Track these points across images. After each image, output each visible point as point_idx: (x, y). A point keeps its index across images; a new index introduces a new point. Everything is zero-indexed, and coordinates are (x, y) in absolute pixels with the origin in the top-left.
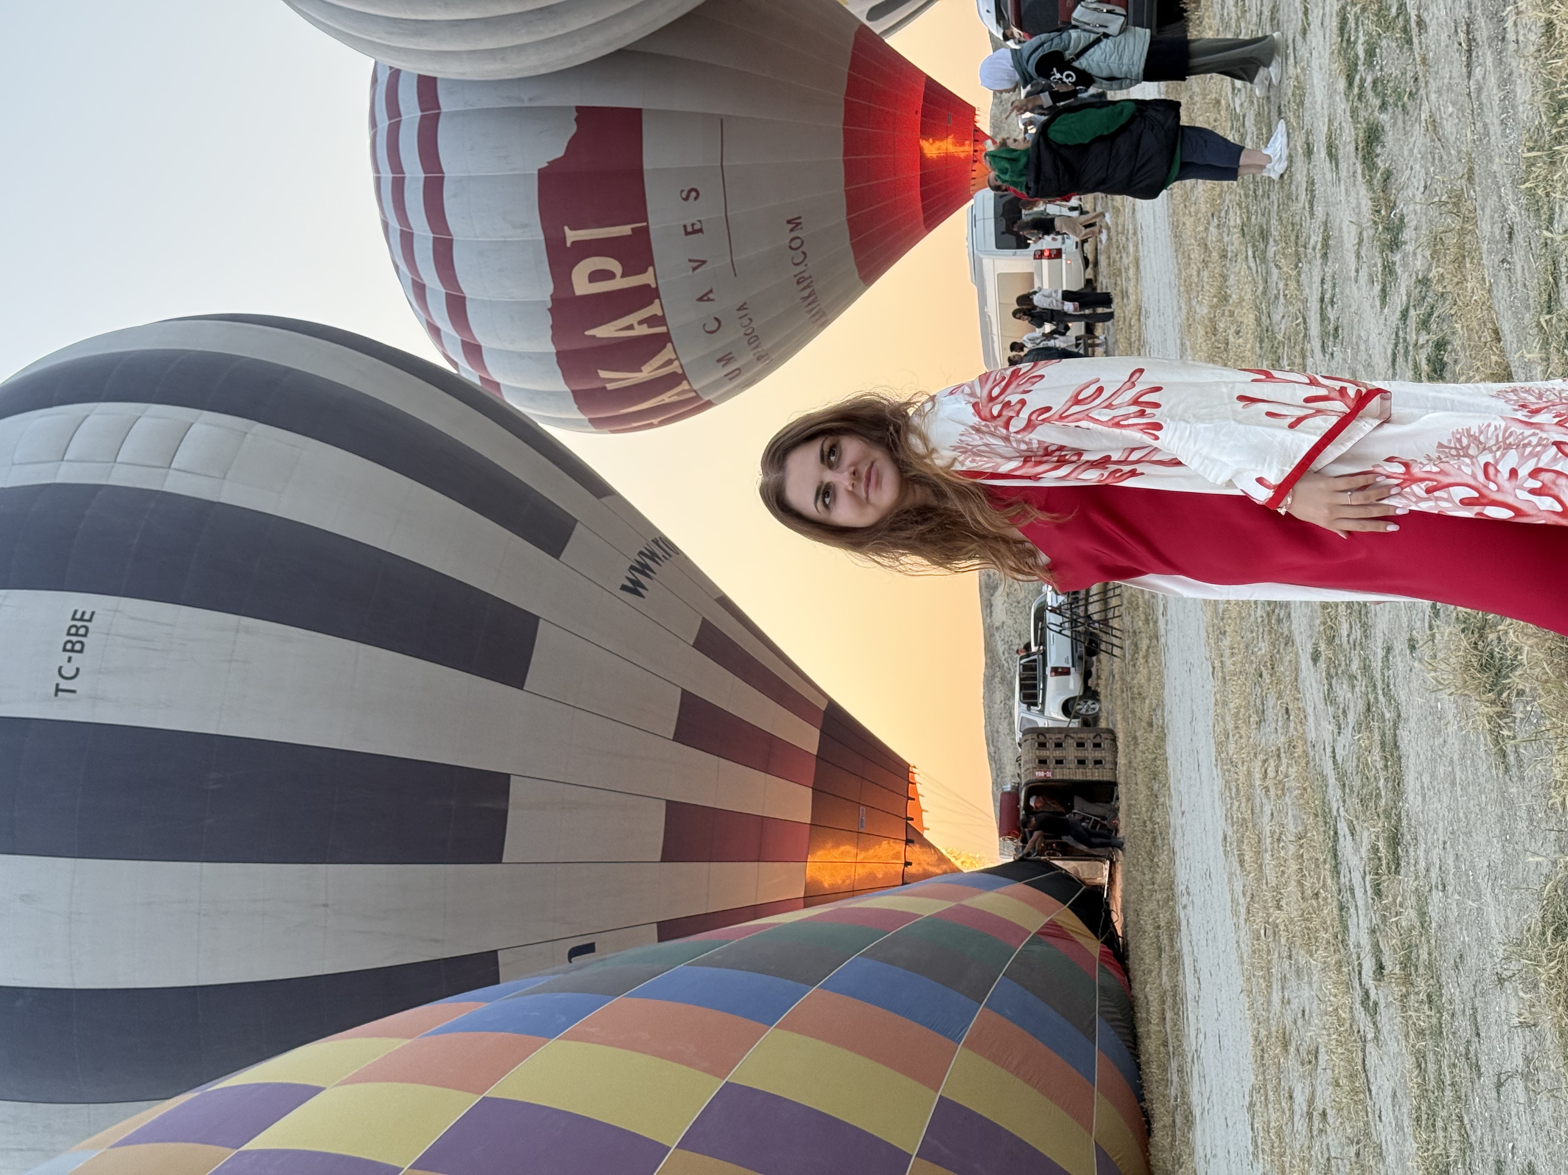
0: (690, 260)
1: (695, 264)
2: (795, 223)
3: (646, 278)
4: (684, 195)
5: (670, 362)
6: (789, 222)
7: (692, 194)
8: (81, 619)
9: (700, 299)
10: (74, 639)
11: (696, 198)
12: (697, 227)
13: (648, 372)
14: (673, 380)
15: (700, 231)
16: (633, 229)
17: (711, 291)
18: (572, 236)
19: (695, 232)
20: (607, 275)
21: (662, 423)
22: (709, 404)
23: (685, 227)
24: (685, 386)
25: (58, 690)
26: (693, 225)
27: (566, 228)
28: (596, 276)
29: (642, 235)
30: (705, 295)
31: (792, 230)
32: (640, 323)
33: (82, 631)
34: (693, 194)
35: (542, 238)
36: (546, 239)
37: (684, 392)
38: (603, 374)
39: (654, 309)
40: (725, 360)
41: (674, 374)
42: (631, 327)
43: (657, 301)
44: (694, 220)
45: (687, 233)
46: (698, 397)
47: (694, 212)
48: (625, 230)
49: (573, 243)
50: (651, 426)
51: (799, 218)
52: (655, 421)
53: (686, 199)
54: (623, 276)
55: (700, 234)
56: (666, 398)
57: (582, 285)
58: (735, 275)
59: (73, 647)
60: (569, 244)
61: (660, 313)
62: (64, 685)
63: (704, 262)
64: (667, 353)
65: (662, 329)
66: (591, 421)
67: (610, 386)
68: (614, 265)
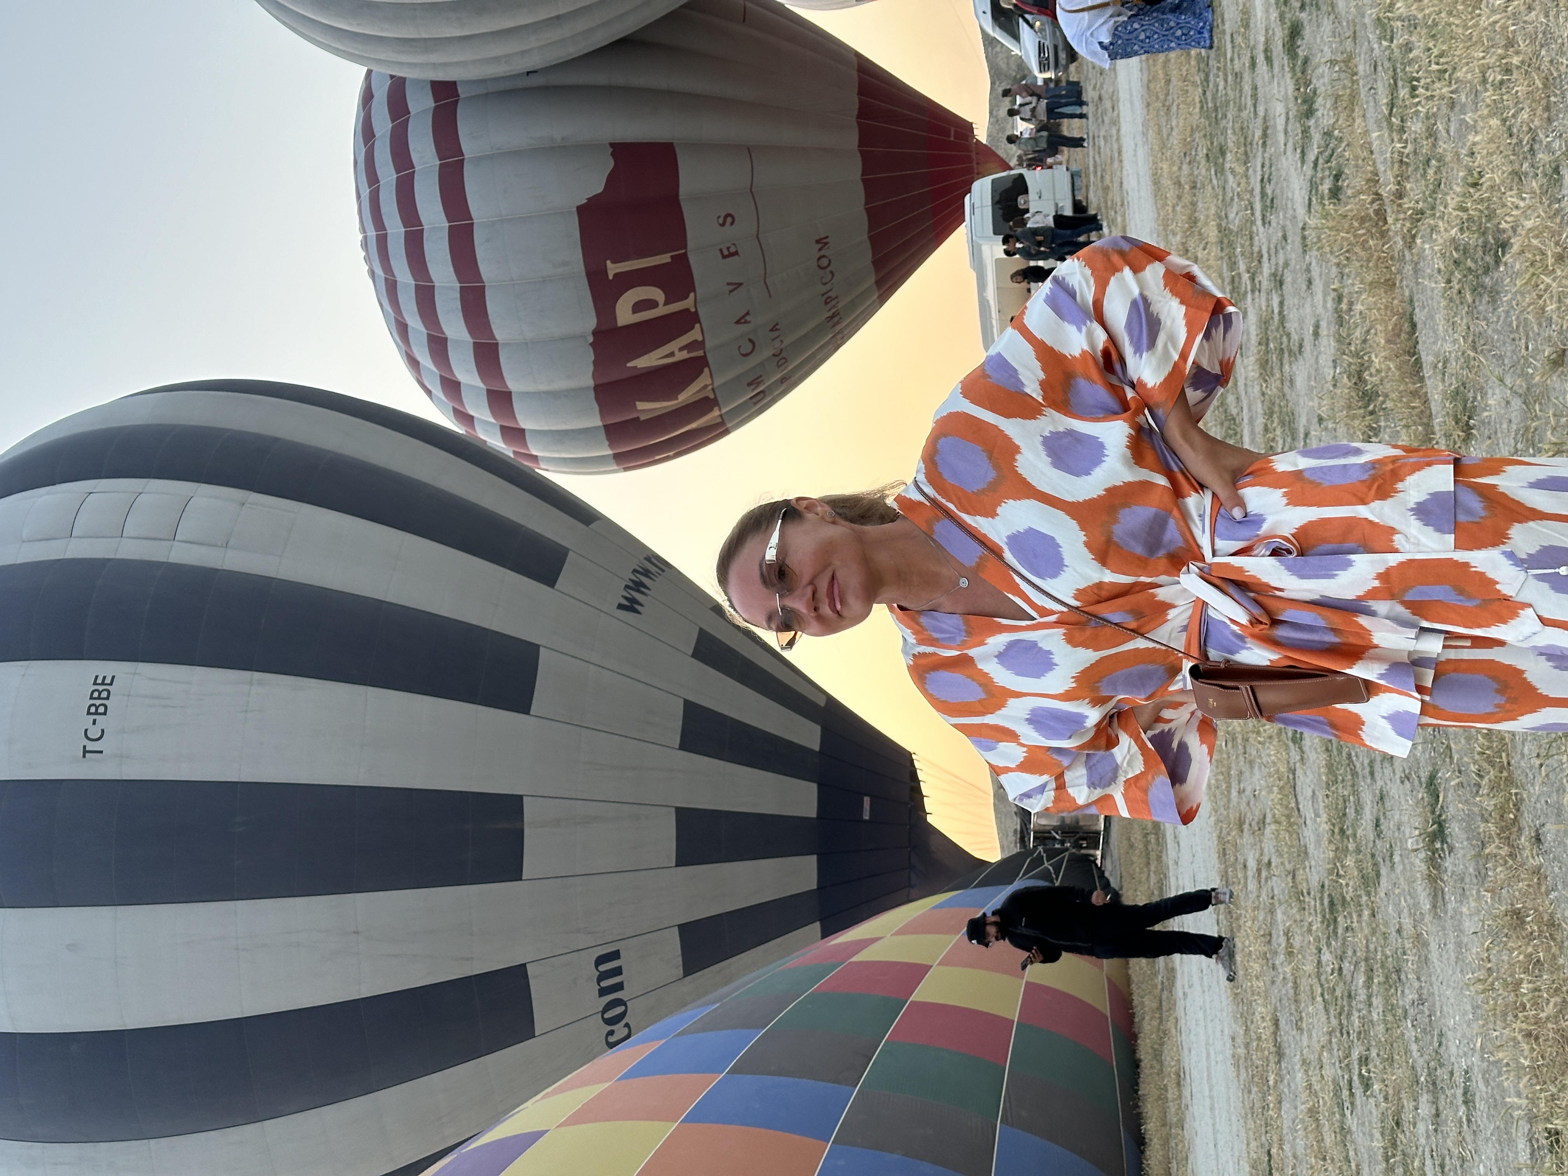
0: (728, 284)
1: (731, 287)
2: (822, 242)
3: (687, 303)
4: (721, 221)
6: (818, 242)
9: (738, 322)
11: (732, 223)
12: (733, 250)
13: (682, 400)
15: (736, 253)
16: (672, 257)
17: (748, 314)
18: (613, 269)
19: (731, 255)
20: (651, 304)
23: (721, 251)
24: (715, 412)
26: (728, 248)
27: (608, 262)
28: (639, 305)
29: (682, 263)
30: (743, 317)
31: (820, 250)
32: (681, 349)
34: (729, 220)
35: (585, 274)
36: (590, 276)
37: (714, 418)
39: (694, 335)
40: (755, 382)
41: (706, 399)
42: (672, 354)
43: (697, 326)
44: (729, 245)
45: (724, 257)
47: (730, 237)
48: (665, 258)
49: (615, 275)
51: (827, 237)
53: (723, 225)
54: (665, 304)
55: (736, 257)
57: (626, 316)
58: (770, 296)
60: (611, 277)
61: (700, 339)
63: (740, 284)
65: (700, 353)
67: (643, 417)
68: (656, 294)
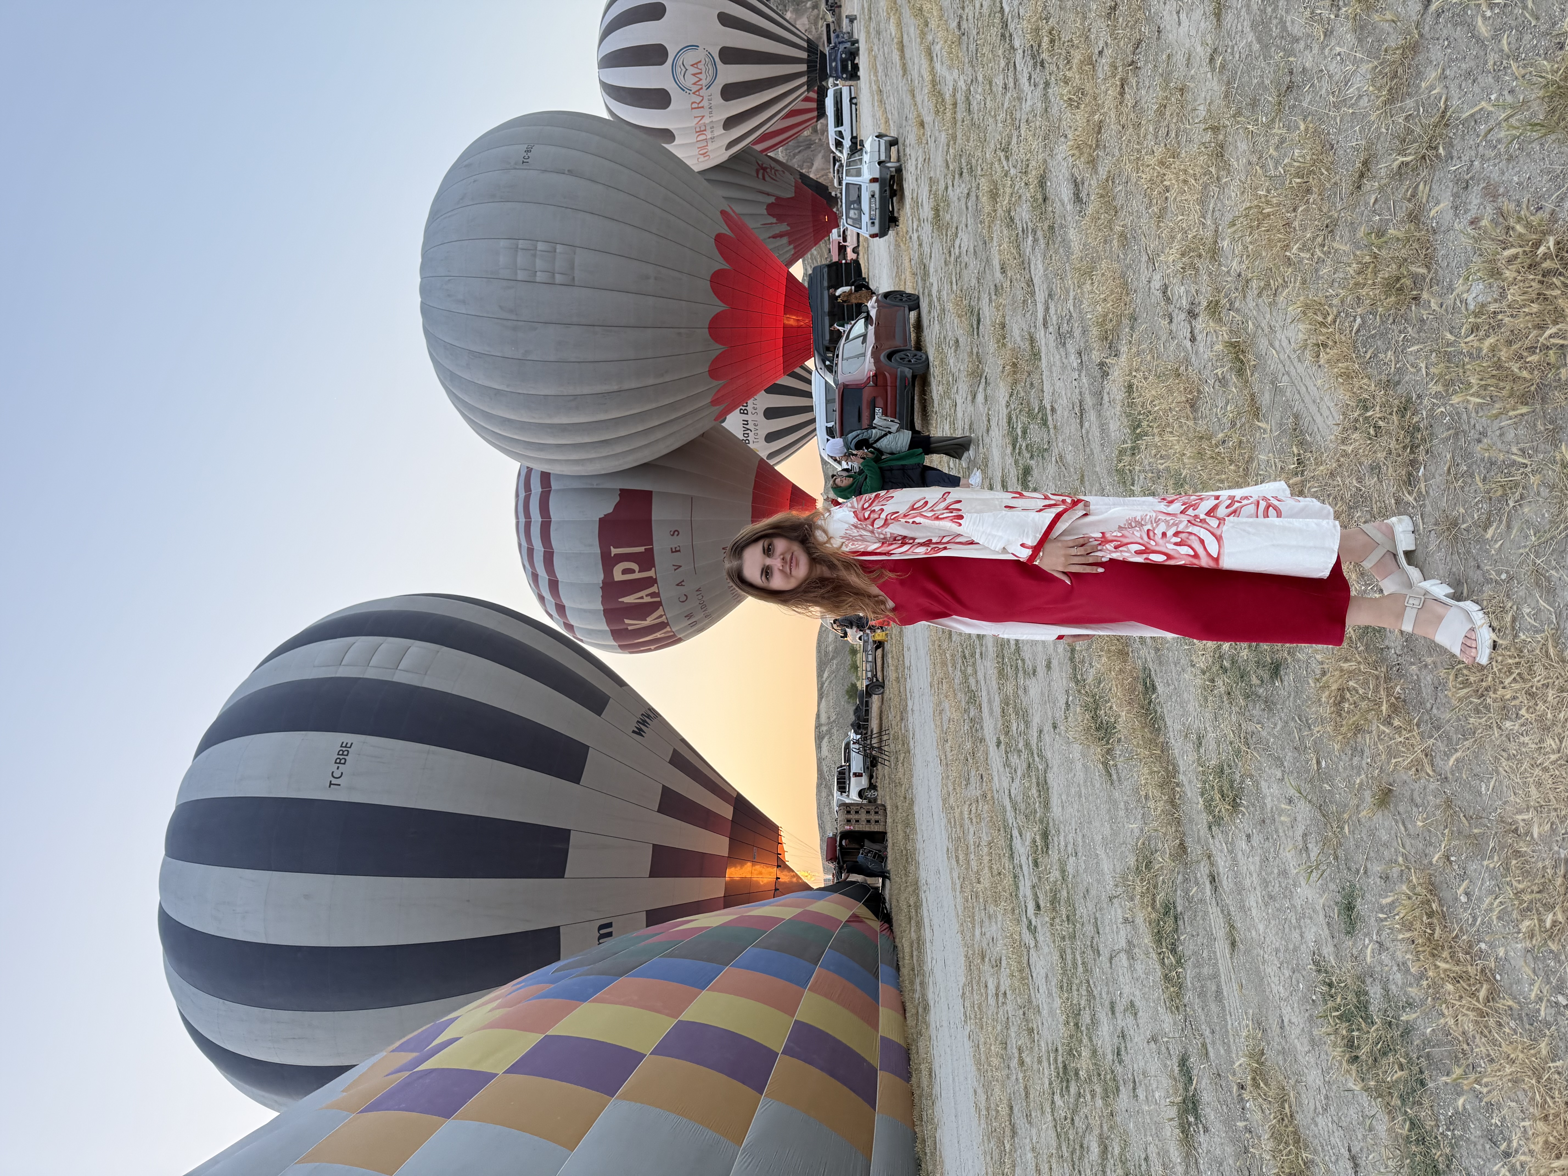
0: (673, 565)
1: (676, 567)
3: (651, 573)
4: (672, 533)
5: (661, 616)
7: (676, 533)
8: (346, 747)
9: (678, 585)
10: (341, 757)
11: (677, 535)
12: (677, 549)
13: (649, 621)
14: (662, 625)
15: (679, 551)
16: (645, 549)
17: (683, 581)
18: (614, 551)
19: (676, 551)
20: (632, 571)
21: (656, 649)
22: (679, 640)
23: (671, 549)
24: (668, 629)
25: (331, 784)
26: (675, 548)
27: (611, 547)
28: (625, 571)
29: (650, 553)
30: (680, 583)
32: (647, 596)
33: (346, 753)
35: (599, 551)
36: (601, 553)
37: (668, 632)
38: (627, 621)
39: (654, 589)
40: (689, 616)
41: (663, 622)
42: (642, 598)
43: (656, 585)
44: (676, 546)
45: (672, 552)
46: (674, 635)
47: (676, 542)
48: (641, 549)
49: (615, 555)
50: (650, 650)
52: (652, 647)
53: (673, 535)
54: (639, 572)
55: (679, 553)
56: (658, 635)
57: (618, 576)
58: (696, 574)
59: (339, 762)
60: (612, 555)
61: (657, 591)
62: (334, 781)
63: (680, 567)
64: (660, 612)
65: (658, 599)
66: (620, 646)
67: (630, 628)
68: (635, 566)
